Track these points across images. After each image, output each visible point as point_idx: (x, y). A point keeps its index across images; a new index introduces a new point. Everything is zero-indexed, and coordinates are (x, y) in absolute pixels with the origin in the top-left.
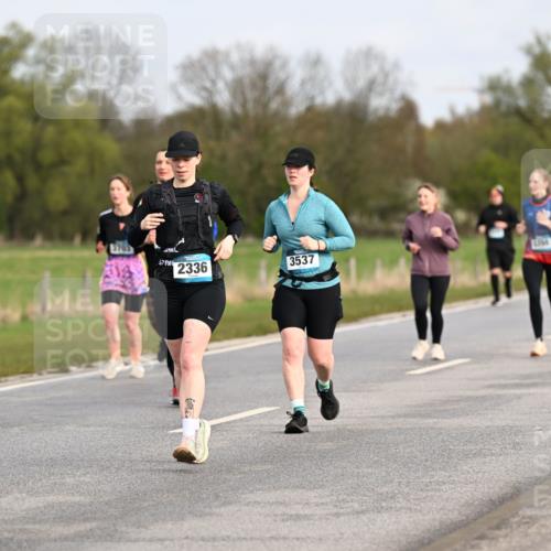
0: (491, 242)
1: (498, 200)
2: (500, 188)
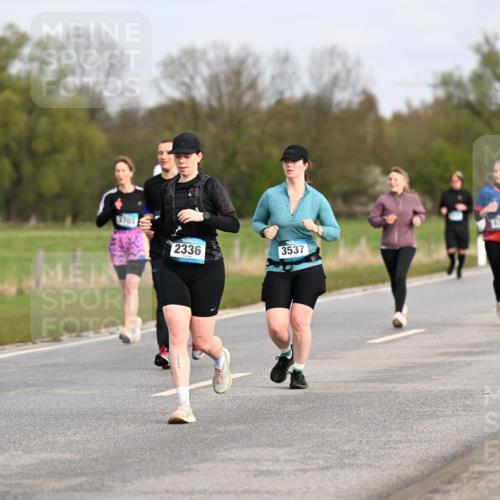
0: (450, 224)
1: (458, 185)
2: (459, 174)
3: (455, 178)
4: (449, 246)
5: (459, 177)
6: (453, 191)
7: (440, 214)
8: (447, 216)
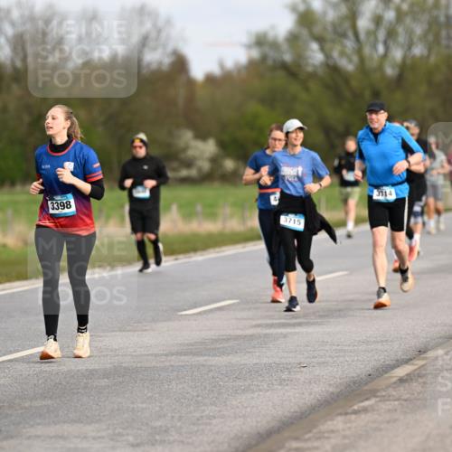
0: (133, 200)
1: (142, 152)
2: (142, 136)
3: (137, 143)
4: (135, 230)
5: (142, 141)
6: (135, 160)
7: (122, 188)
8: (130, 191)
